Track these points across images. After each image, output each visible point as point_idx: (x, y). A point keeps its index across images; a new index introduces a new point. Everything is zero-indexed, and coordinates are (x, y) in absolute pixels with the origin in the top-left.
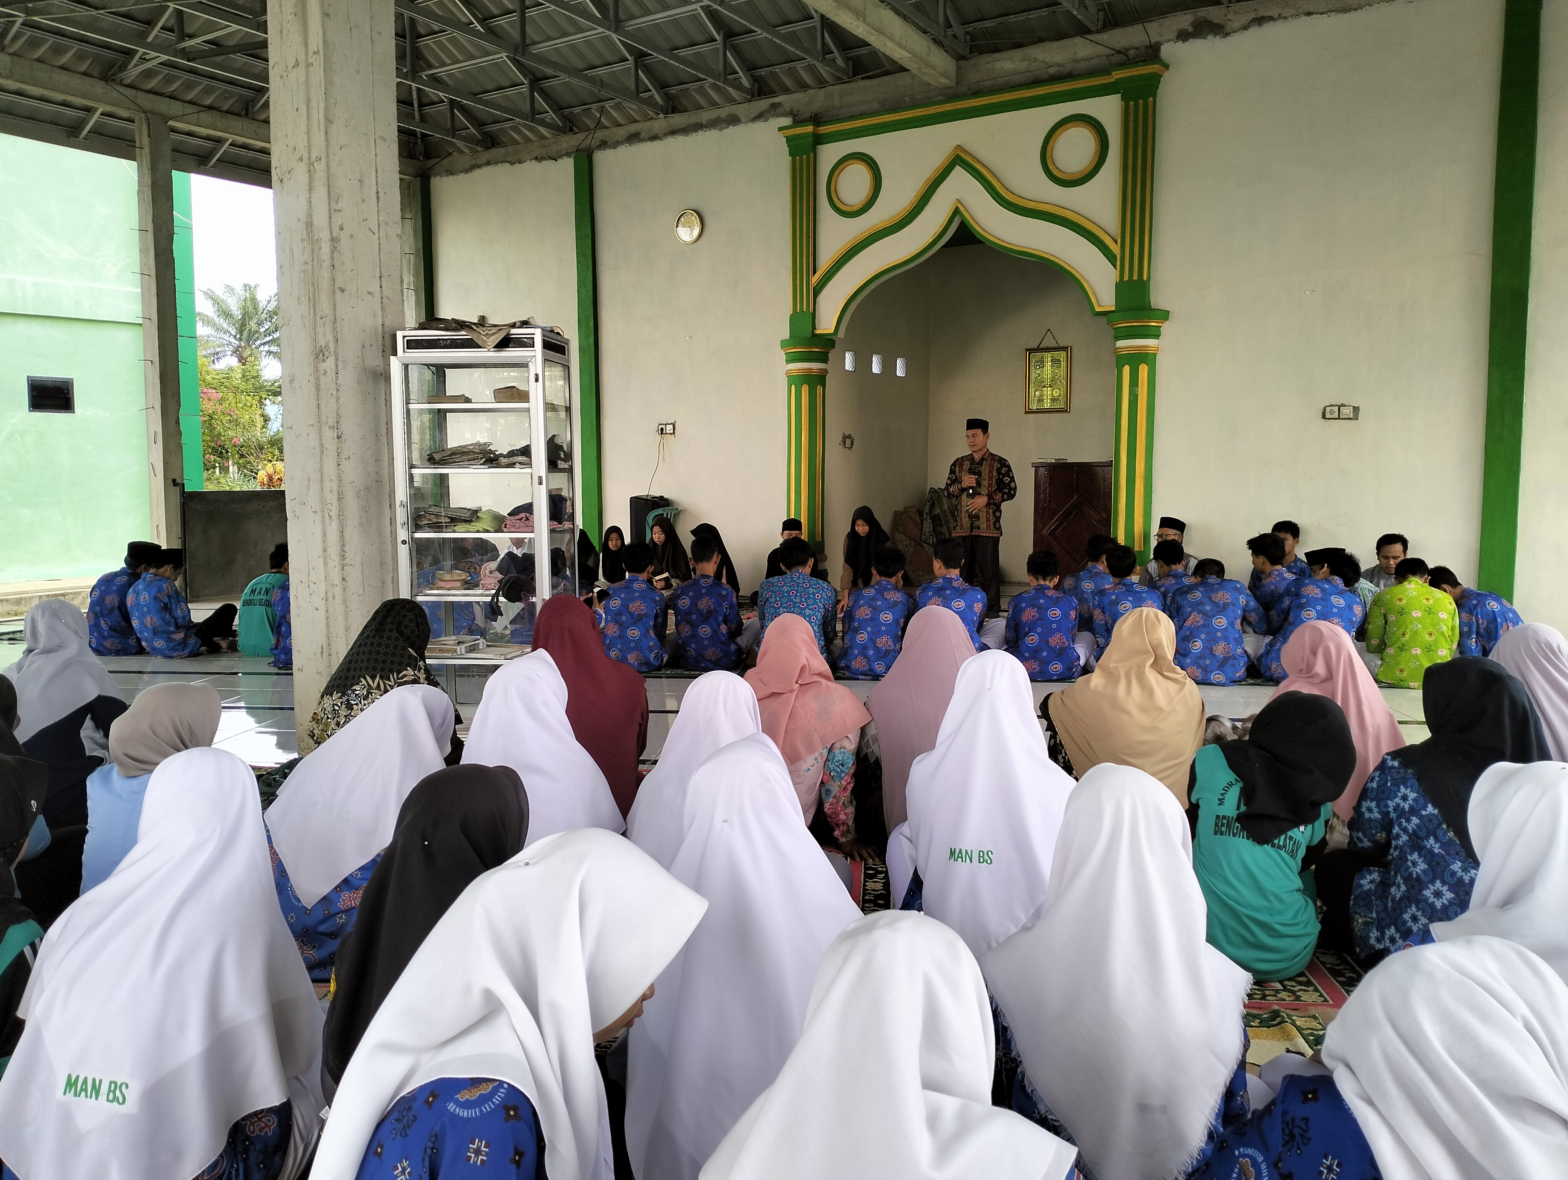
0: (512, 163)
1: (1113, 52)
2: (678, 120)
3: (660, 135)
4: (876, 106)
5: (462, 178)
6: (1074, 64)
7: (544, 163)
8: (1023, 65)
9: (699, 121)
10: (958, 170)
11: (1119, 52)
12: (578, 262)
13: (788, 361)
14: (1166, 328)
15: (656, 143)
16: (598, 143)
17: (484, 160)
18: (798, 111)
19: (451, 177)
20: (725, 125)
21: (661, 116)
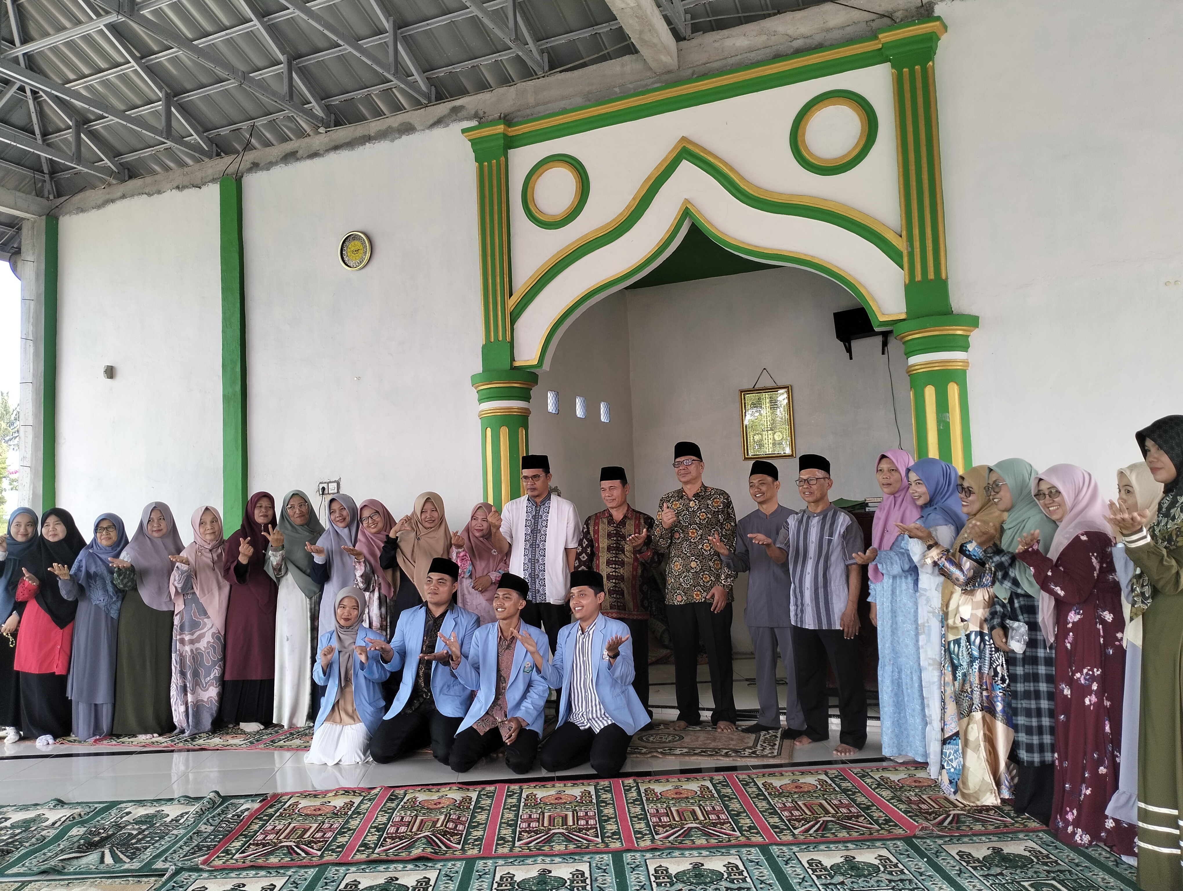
0: (149, 195)
1: (874, 16)
2: (343, 133)
3: (321, 152)
4: (579, 100)
5: (93, 215)
6: (825, 34)
7: (186, 191)
8: (760, 40)
9: (366, 133)
10: (686, 166)
11: (883, 16)
12: (224, 299)
13: (481, 400)
14: (975, 337)
15: (317, 161)
16: (249, 165)
17: (119, 194)
18: (485, 113)
19: (81, 214)
20: (397, 136)
21: (322, 130)
